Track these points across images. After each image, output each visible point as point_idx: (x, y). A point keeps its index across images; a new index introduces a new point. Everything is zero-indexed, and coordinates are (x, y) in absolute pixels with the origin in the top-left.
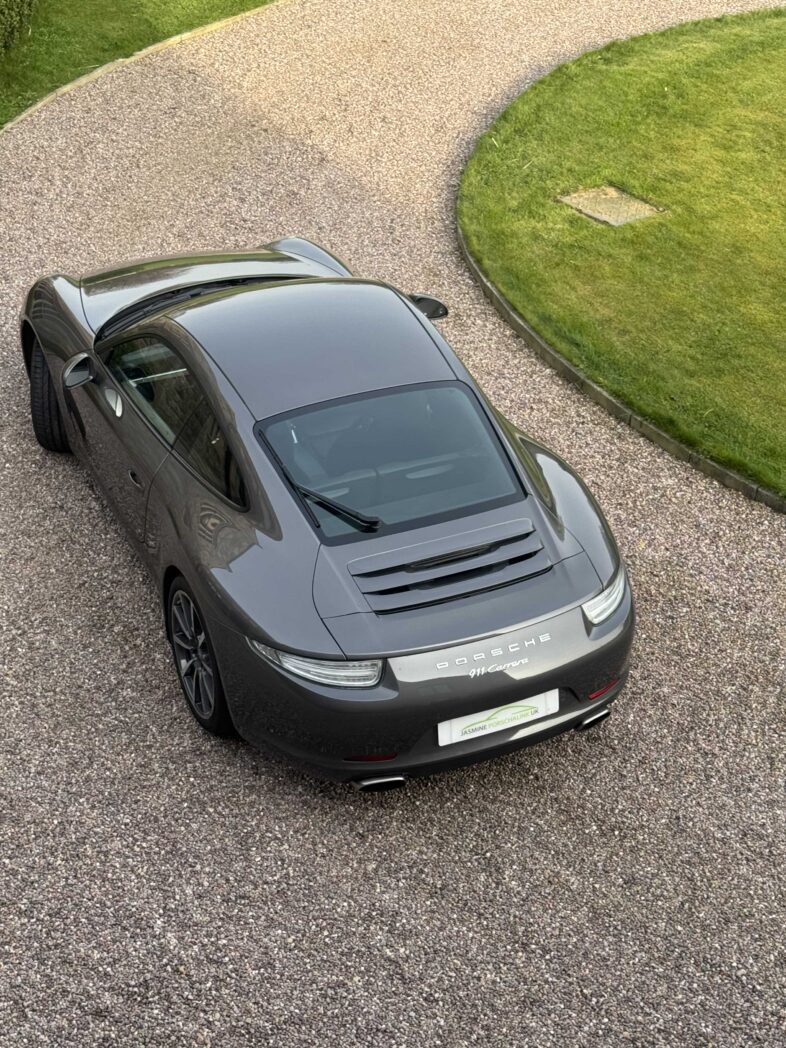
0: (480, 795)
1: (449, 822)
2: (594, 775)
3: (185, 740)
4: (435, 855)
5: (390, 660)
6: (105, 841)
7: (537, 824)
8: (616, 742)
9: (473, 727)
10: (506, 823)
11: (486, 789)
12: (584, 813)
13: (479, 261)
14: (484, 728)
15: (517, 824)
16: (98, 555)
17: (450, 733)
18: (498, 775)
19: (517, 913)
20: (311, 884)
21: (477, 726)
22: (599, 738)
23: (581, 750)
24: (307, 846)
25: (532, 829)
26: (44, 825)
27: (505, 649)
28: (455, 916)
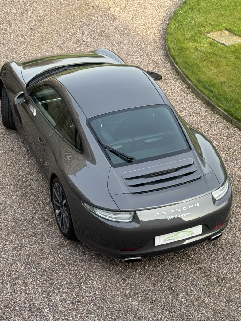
0: (170, 265)
1: (158, 275)
2: (215, 259)
3: (58, 240)
4: (153, 288)
5: (137, 212)
6: (26, 278)
7: (192, 277)
8: (224, 246)
9: (169, 239)
10: (180, 276)
11: (173, 263)
12: (211, 273)
13: (174, 59)
14: (172, 239)
15: (184, 277)
16: (26, 169)
17: (160, 241)
18: (178, 258)
19: (184, 311)
20: (105, 297)
21: (170, 238)
22: (217, 244)
23: (210, 249)
24: (103, 283)
25: (190, 279)
26: (3, 272)
27: (182, 209)
28: (160, 312)
